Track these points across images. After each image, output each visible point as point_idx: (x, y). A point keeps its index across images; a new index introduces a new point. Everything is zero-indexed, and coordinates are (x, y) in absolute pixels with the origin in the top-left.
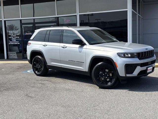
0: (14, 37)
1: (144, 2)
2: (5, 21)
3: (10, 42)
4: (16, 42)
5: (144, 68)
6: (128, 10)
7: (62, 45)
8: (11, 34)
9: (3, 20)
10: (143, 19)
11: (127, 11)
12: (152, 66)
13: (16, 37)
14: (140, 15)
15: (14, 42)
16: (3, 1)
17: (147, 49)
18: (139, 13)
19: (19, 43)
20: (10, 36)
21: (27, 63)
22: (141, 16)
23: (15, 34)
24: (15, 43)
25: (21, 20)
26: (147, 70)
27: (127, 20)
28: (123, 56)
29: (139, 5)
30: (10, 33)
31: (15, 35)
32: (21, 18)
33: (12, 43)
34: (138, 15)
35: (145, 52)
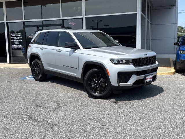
0: (16, 40)
1: (152, 7)
2: (7, 23)
3: (13, 45)
4: (19, 45)
5: (141, 77)
6: (137, 12)
7: (57, 48)
8: (14, 37)
9: (5, 22)
10: (151, 24)
11: (136, 14)
12: (152, 75)
13: (19, 40)
14: (149, 19)
15: (17, 45)
16: (6, 2)
17: (147, 55)
18: (148, 17)
19: (22, 47)
20: (13, 39)
21: (29, 68)
22: (149, 21)
23: (18, 36)
24: (18, 47)
25: (24, 22)
26: (145, 79)
27: (136, 26)
28: (116, 63)
29: (148, 10)
30: (12, 36)
31: (18, 38)
32: (24, 21)
33: (15, 46)
34: (147, 20)
35: (143, 59)
